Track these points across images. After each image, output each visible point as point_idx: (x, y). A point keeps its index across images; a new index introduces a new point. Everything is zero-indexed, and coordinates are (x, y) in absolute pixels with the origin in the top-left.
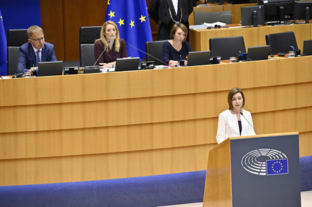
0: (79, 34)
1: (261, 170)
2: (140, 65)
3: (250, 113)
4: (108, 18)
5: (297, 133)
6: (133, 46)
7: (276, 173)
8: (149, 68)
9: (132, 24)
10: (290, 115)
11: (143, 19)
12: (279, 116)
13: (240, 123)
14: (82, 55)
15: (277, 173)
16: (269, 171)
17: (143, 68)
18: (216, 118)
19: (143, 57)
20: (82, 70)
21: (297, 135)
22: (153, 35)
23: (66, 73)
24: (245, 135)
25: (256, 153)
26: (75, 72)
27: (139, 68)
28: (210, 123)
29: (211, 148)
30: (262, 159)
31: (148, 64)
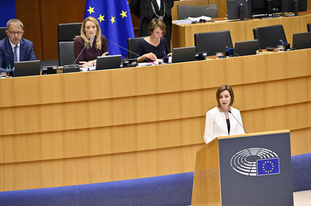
0: (57, 32)
1: (251, 170)
2: (122, 63)
3: (239, 111)
4: (87, 14)
5: (288, 131)
6: (115, 43)
7: (267, 173)
8: (131, 66)
9: (113, 20)
10: (281, 112)
11: (124, 14)
12: (269, 114)
13: (228, 121)
14: (61, 53)
15: (269, 174)
16: (260, 171)
17: (125, 65)
18: (204, 117)
19: (125, 54)
20: (61, 69)
21: (289, 133)
22: (134, 30)
23: (44, 72)
24: (233, 134)
25: (245, 153)
26: (54, 72)
27: (121, 66)
28: (197, 123)
29: (199, 148)
30: (252, 158)
31: (131, 62)
